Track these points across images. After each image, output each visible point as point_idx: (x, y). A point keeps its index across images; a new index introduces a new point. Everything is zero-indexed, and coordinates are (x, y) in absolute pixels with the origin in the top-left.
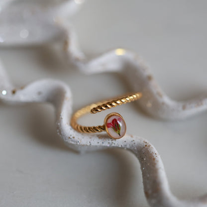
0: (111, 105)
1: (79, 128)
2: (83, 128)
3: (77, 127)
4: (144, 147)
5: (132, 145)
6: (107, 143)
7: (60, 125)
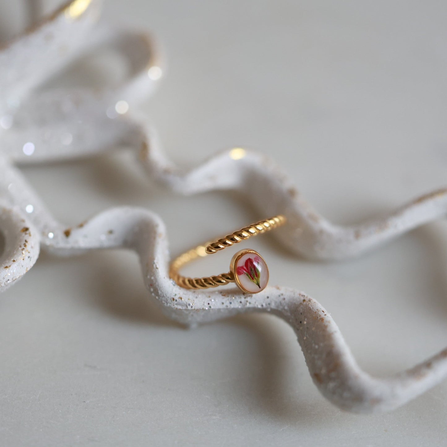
0: (240, 236)
1: (187, 282)
2: (195, 282)
3: (184, 282)
4: (301, 304)
5: (281, 303)
6: (236, 303)
7: (156, 279)
